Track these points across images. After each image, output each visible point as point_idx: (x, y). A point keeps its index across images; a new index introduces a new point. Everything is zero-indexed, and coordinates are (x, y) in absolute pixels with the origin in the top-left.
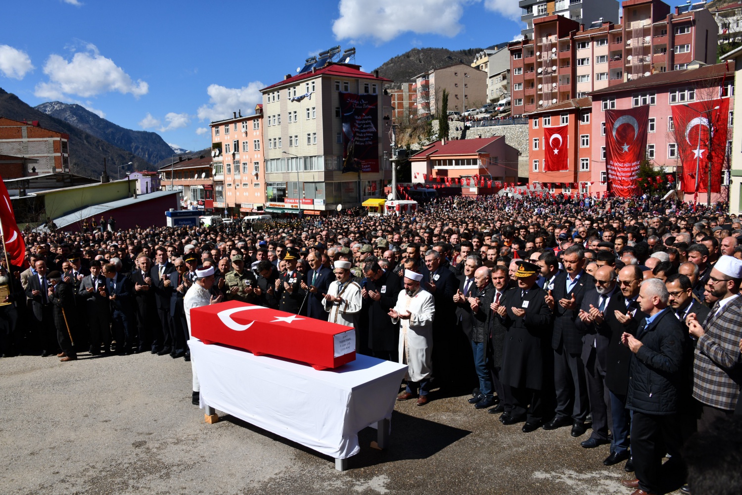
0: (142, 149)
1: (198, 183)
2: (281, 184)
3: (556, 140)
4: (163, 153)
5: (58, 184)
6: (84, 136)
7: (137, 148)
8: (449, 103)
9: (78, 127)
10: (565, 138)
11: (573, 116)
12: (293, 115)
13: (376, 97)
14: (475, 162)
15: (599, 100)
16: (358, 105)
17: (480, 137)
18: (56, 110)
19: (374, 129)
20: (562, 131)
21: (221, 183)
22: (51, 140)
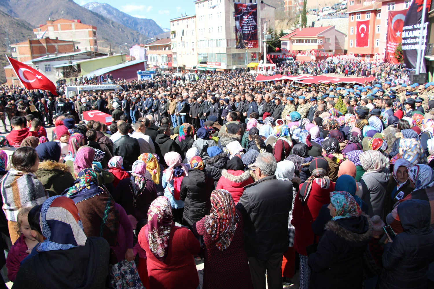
0: (144, 29)
1: (165, 52)
2: (205, 54)
3: (363, 29)
4: (157, 32)
5: (88, 57)
6: (111, 22)
7: (141, 28)
8: (307, 5)
9: (107, 17)
10: (367, 27)
11: (373, 14)
12: (211, 15)
13: (256, 5)
14: (316, 41)
15: (386, 5)
16: (245, 10)
17: (322, 26)
18: (95, 7)
19: (255, 23)
20: (367, 23)
21: (175, 53)
22: (87, 30)
